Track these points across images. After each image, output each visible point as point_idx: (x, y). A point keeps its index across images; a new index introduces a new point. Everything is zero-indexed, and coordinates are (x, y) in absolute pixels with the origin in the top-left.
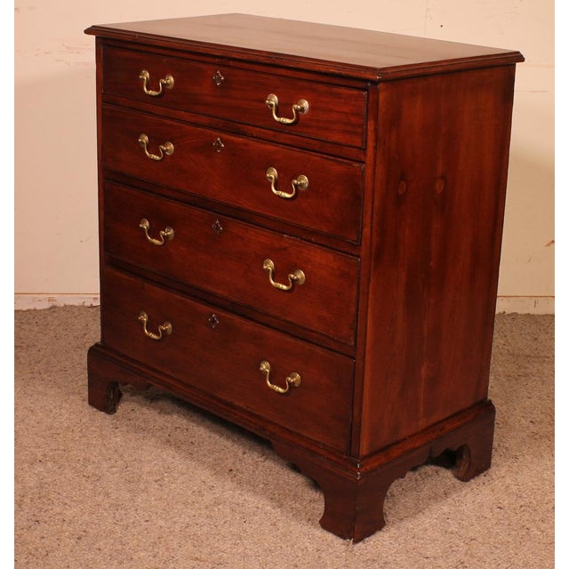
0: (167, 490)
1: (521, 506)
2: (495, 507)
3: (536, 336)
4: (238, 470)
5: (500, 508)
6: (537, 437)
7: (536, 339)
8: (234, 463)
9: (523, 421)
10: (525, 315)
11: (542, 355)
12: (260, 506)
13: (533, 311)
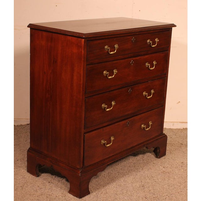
0: (24, 190)
1: (154, 198)
2: (144, 198)
3: (171, 137)
4: (52, 183)
5: (146, 198)
6: (165, 173)
7: (171, 138)
8: (51, 180)
9: (161, 167)
10: (169, 129)
11: (172, 143)
12: (58, 196)
13: (172, 127)
